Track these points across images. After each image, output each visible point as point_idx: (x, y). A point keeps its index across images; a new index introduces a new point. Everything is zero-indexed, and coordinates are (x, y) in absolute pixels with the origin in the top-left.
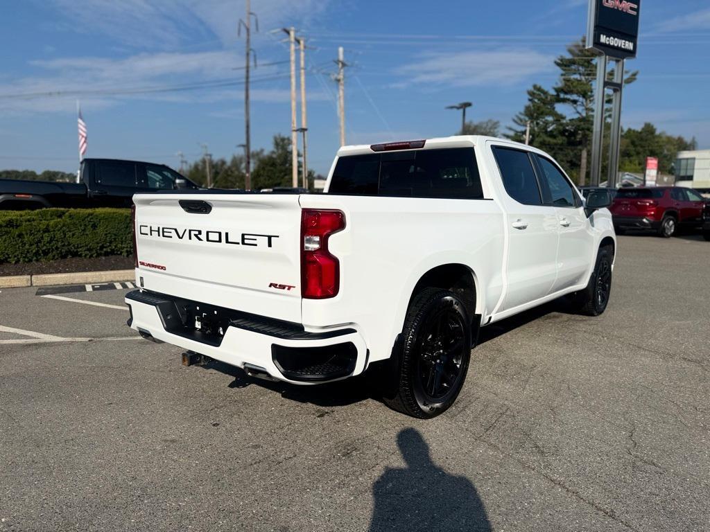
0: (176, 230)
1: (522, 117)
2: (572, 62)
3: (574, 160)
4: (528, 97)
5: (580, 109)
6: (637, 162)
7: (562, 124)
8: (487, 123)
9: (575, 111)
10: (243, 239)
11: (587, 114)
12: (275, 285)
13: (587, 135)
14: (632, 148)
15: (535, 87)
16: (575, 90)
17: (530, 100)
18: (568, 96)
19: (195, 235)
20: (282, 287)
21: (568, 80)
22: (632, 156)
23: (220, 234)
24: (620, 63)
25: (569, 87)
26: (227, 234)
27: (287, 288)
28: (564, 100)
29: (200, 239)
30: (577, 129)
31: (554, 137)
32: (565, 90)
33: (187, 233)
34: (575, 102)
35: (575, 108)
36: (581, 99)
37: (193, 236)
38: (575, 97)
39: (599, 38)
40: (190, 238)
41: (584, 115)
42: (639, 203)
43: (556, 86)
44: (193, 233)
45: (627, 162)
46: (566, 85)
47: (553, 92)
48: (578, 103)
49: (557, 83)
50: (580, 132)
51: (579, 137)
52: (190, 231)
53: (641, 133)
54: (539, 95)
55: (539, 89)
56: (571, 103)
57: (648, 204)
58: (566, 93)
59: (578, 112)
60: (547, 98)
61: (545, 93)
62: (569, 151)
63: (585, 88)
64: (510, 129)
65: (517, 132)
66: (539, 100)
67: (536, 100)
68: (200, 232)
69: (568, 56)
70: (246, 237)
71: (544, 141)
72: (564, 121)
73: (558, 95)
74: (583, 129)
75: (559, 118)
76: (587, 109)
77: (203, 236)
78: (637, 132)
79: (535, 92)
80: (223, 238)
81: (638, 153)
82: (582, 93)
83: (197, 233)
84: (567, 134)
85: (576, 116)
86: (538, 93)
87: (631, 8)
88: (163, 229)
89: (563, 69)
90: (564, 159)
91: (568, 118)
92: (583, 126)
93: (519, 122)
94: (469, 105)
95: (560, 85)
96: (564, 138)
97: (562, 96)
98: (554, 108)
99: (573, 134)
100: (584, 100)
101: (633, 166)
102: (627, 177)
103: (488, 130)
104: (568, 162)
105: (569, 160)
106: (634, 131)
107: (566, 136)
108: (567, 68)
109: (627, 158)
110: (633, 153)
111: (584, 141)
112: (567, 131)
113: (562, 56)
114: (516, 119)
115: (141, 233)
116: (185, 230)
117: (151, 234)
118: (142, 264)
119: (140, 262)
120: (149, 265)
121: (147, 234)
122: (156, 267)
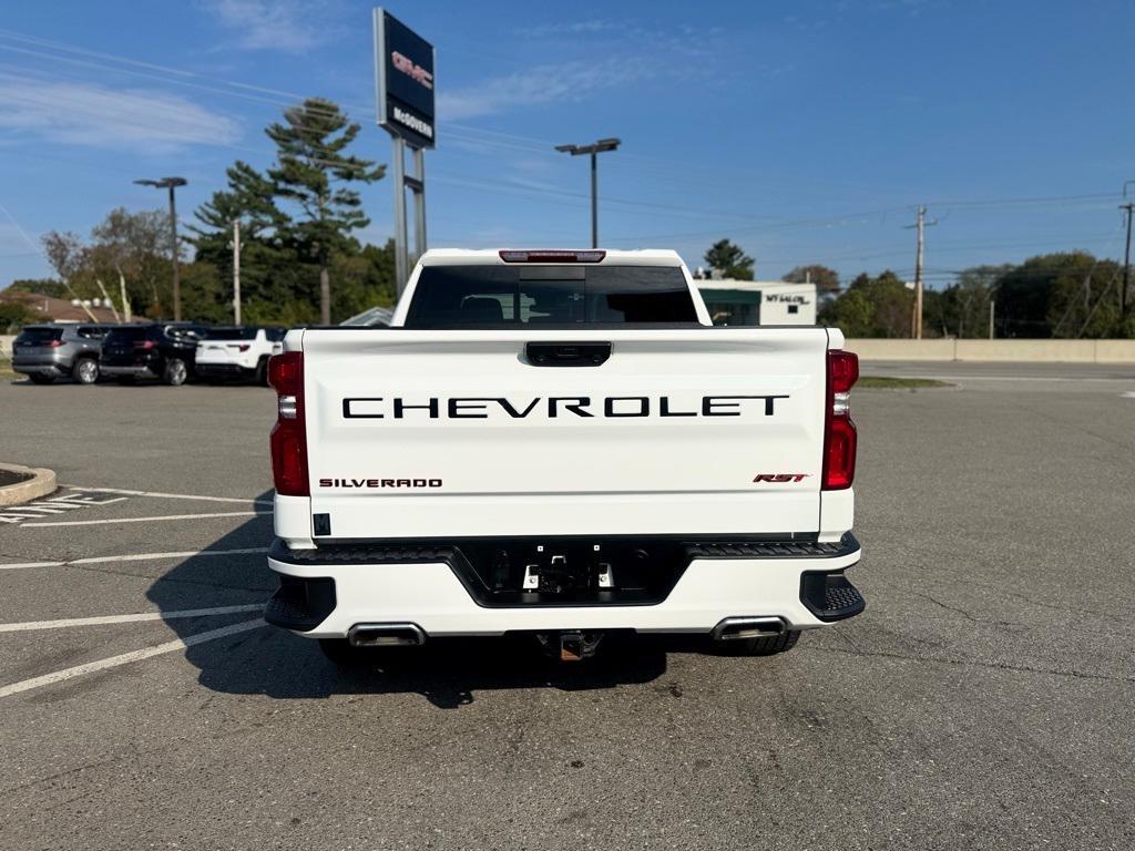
0: (501, 402)
1: (212, 212)
2: (293, 135)
3: (299, 285)
4: (228, 179)
5: (313, 209)
6: (385, 293)
7: (287, 230)
8: (154, 214)
9: (304, 210)
10: (707, 405)
11: (322, 217)
12: (768, 478)
13: (328, 250)
14: (375, 272)
15: (239, 164)
16: (302, 179)
17: (232, 186)
18: (291, 187)
19: (568, 407)
20: (784, 478)
21: (293, 163)
22: (379, 284)
23: (646, 400)
24: (419, 153)
25: (294, 174)
26: (665, 400)
27: (794, 478)
28: (287, 193)
29: (585, 414)
30: (312, 238)
31: (277, 248)
32: (288, 175)
33: (543, 404)
34: (303, 197)
35: (305, 206)
36: (312, 194)
37: (562, 409)
38: (302, 189)
39: (393, 113)
40: (552, 414)
41: (318, 217)
43: (272, 168)
44: (560, 405)
45: (373, 292)
46: (288, 170)
47: (266, 178)
48: (309, 200)
49: (274, 165)
50: (315, 243)
51: (314, 251)
52: (552, 403)
53: (385, 252)
54: (247, 180)
55: (247, 170)
56: (299, 199)
58: (288, 182)
59: (310, 214)
60: (259, 185)
61: (257, 178)
62: (292, 272)
63: (316, 178)
64: (193, 229)
65: (205, 235)
66: (248, 187)
67: (243, 187)
69: (287, 126)
70: (714, 402)
71: (263, 253)
72: (290, 225)
73: (276, 184)
74: (320, 240)
75: (281, 220)
76: (322, 210)
77: (595, 409)
78: (380, 250)
79: (240, 173)
80: (655, 407)
81: (385, 281)
82: (316, 185)
83: (575, 402)
84: (296, 245)
85: (307, 219)
86: (245, 175)
87: (427, 79)
88: (451, 402)
89: (281, 146)
90: (285, 282)
91: (296, 220)
92: (319, 235)
93: (206, 218)
94: (182, 182)
95: (279, 167)
96: (293, 251)
97: (282, 185)
98: (272, 203)
99: (306, 244)
100: (317, 196)
101: (381, 299)
102: (378, 313)
103: (158, 228)
104: (290, 288)
105: (292, 284)
106: (375, 249)
107: (296, 248)
108: (287, 144)
109: (372, 286)
110: (378, 280)
111: (322, 257)
112: (294, 240)
113: (277, 125)
114: (199, 211)
115: (347, 414)
116: (537, 400)
117: (398, 413)
118: (331, 485)
119: (322, 481)
120: (371, 483)
121: (381, 416)
122: (399, 485)
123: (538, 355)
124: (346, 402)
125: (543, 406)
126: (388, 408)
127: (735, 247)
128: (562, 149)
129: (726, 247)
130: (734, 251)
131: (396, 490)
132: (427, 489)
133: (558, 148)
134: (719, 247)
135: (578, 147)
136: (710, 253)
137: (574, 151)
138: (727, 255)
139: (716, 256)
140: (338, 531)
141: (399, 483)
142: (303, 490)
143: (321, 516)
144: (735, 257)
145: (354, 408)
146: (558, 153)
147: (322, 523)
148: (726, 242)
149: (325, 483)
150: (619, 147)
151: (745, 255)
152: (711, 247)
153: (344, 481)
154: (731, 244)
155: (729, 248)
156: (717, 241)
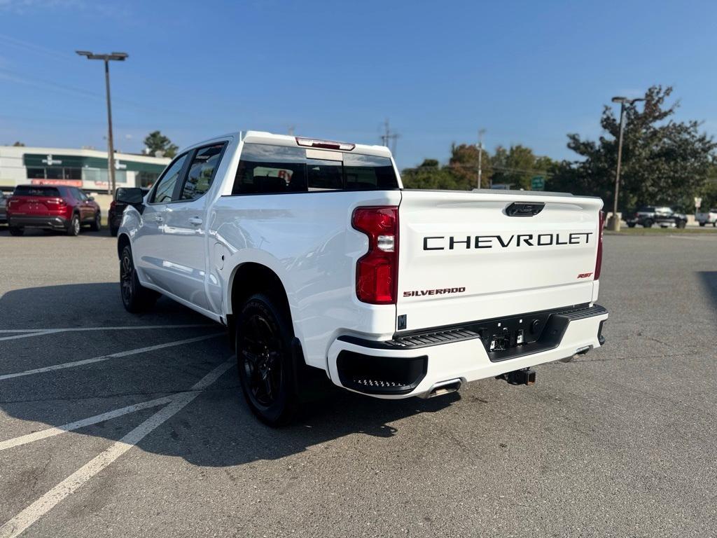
0: (499, 238)
10: (571, 238)
12: (582, 276)
19: (525, 240)
20: (586, 276)
23: (552, 236)
26: (558, 235)
29: (530, 244)
33: (515, 239)
37: (522, 242)
40: (518, 245)
42: (49, 202)
44: (522, 239)
52: (519, 237)
57: (58, 203)
68: (531, 237)
70: (573, 236)
77: (534, 241)
80: (555, 240)
83: (527, 237)
88: (477, 238)
115: (425, 248)
116: (513, 236)
117: (451, 247)
118: (410, 295)
119: (405, 293)
120: (430, 293)
121: (443, 249)
122: (444, 292)
123: (514, 210)
124: (425, 240)
125: (515, 240)
126: (446, 243)
127: (165, 138)
128: (80, 53)
129: (158, 136)
130: (164, 140)
131: (443, 295)
132: (458, 294)
133: (78, 52)
134: (154, 135)
135: (94, 54)
136: (148, 139)
137: (90, 56)
138: (159, 142)
139: (152, 142)
140: (411, 326)
141: (445, 291)
142: (393, 300)
143: (402, 316)
144: (165, 143)
145: (430, 244)
146: (77, 55)
147: (402, 321)
148: (158, 133)
149: (406, 294)
150: (126, 59)
151: (172, 143)
152: (148, 135)
153: (417, 292)
154: (162, 135)
155: (161, 137)
156: (153, 131)
